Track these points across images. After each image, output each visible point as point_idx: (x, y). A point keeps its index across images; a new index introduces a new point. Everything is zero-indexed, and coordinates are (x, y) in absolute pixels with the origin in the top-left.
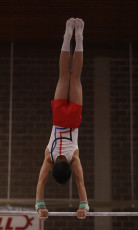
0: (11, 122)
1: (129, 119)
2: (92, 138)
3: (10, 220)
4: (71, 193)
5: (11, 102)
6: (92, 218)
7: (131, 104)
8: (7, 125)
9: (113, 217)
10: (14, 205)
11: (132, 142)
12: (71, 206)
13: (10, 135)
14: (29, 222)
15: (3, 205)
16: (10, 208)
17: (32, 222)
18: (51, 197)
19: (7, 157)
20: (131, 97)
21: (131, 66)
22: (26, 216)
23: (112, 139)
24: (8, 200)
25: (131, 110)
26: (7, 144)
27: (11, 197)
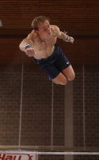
0: (21, 105)
1: (82, 104)
2: (64, 114)
3: (20, 157)
5: (22, 95)
6: (63, 155)
7: (84, 96)
9: (74, 155)
10: (23, 149)
13: (21, 112)
14: (30, 158)
15: (17, 149)
16: (20, 150)
17: (32, 158)
18: (41, 145)
19: (19, 124)
20: (84, 93)
21: (84, 77)
22: (29, 155)
23: (74, 114)
24: (19, 146)
25: (84, 99)
26: (19, 117)
27: (21, 145)
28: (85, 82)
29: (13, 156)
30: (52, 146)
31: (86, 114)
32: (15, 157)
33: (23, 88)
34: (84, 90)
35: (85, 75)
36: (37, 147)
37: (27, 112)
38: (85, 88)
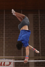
0: (4, 33)
1: (39, 32)
3: (4, 63)
4: (22, 55)
5: (4, 28)
7: (40, 27)
8: (3, 34)
10: (6, 58)
11: (40, 39)
12: (22, 58)
13: (4, 37)
14: (10, 63)
15: (3, 58)
16: (4, 59)
17: (11, 63)
18: (16, 56)
19: (3, 44)
23: (34, 38)
24: (4, 57)
25: (40, 29)
27: (5, 56)
28: (40, 19)
29: (1, 62)
30: (22, 56)
31: (41, 38)
32: (2, 63)
33: (5, 23)
34: (39, 24)
35: (40, 15)
36: (13, 57)
37: (7, 37)
38: (40, 23)
